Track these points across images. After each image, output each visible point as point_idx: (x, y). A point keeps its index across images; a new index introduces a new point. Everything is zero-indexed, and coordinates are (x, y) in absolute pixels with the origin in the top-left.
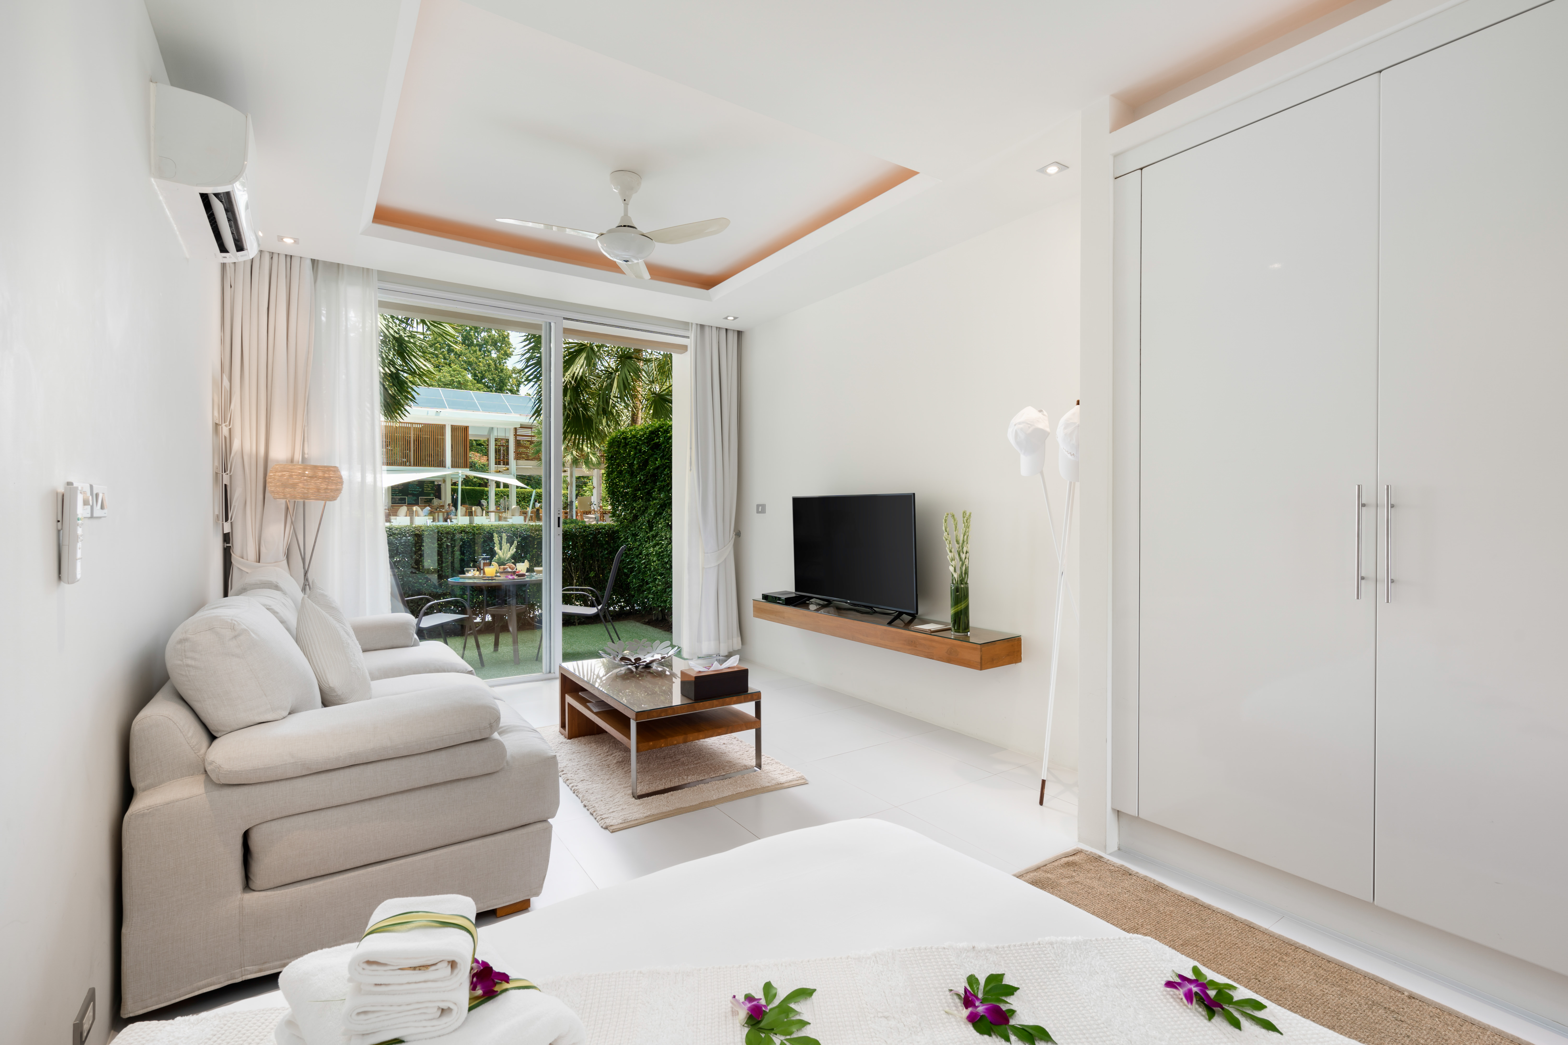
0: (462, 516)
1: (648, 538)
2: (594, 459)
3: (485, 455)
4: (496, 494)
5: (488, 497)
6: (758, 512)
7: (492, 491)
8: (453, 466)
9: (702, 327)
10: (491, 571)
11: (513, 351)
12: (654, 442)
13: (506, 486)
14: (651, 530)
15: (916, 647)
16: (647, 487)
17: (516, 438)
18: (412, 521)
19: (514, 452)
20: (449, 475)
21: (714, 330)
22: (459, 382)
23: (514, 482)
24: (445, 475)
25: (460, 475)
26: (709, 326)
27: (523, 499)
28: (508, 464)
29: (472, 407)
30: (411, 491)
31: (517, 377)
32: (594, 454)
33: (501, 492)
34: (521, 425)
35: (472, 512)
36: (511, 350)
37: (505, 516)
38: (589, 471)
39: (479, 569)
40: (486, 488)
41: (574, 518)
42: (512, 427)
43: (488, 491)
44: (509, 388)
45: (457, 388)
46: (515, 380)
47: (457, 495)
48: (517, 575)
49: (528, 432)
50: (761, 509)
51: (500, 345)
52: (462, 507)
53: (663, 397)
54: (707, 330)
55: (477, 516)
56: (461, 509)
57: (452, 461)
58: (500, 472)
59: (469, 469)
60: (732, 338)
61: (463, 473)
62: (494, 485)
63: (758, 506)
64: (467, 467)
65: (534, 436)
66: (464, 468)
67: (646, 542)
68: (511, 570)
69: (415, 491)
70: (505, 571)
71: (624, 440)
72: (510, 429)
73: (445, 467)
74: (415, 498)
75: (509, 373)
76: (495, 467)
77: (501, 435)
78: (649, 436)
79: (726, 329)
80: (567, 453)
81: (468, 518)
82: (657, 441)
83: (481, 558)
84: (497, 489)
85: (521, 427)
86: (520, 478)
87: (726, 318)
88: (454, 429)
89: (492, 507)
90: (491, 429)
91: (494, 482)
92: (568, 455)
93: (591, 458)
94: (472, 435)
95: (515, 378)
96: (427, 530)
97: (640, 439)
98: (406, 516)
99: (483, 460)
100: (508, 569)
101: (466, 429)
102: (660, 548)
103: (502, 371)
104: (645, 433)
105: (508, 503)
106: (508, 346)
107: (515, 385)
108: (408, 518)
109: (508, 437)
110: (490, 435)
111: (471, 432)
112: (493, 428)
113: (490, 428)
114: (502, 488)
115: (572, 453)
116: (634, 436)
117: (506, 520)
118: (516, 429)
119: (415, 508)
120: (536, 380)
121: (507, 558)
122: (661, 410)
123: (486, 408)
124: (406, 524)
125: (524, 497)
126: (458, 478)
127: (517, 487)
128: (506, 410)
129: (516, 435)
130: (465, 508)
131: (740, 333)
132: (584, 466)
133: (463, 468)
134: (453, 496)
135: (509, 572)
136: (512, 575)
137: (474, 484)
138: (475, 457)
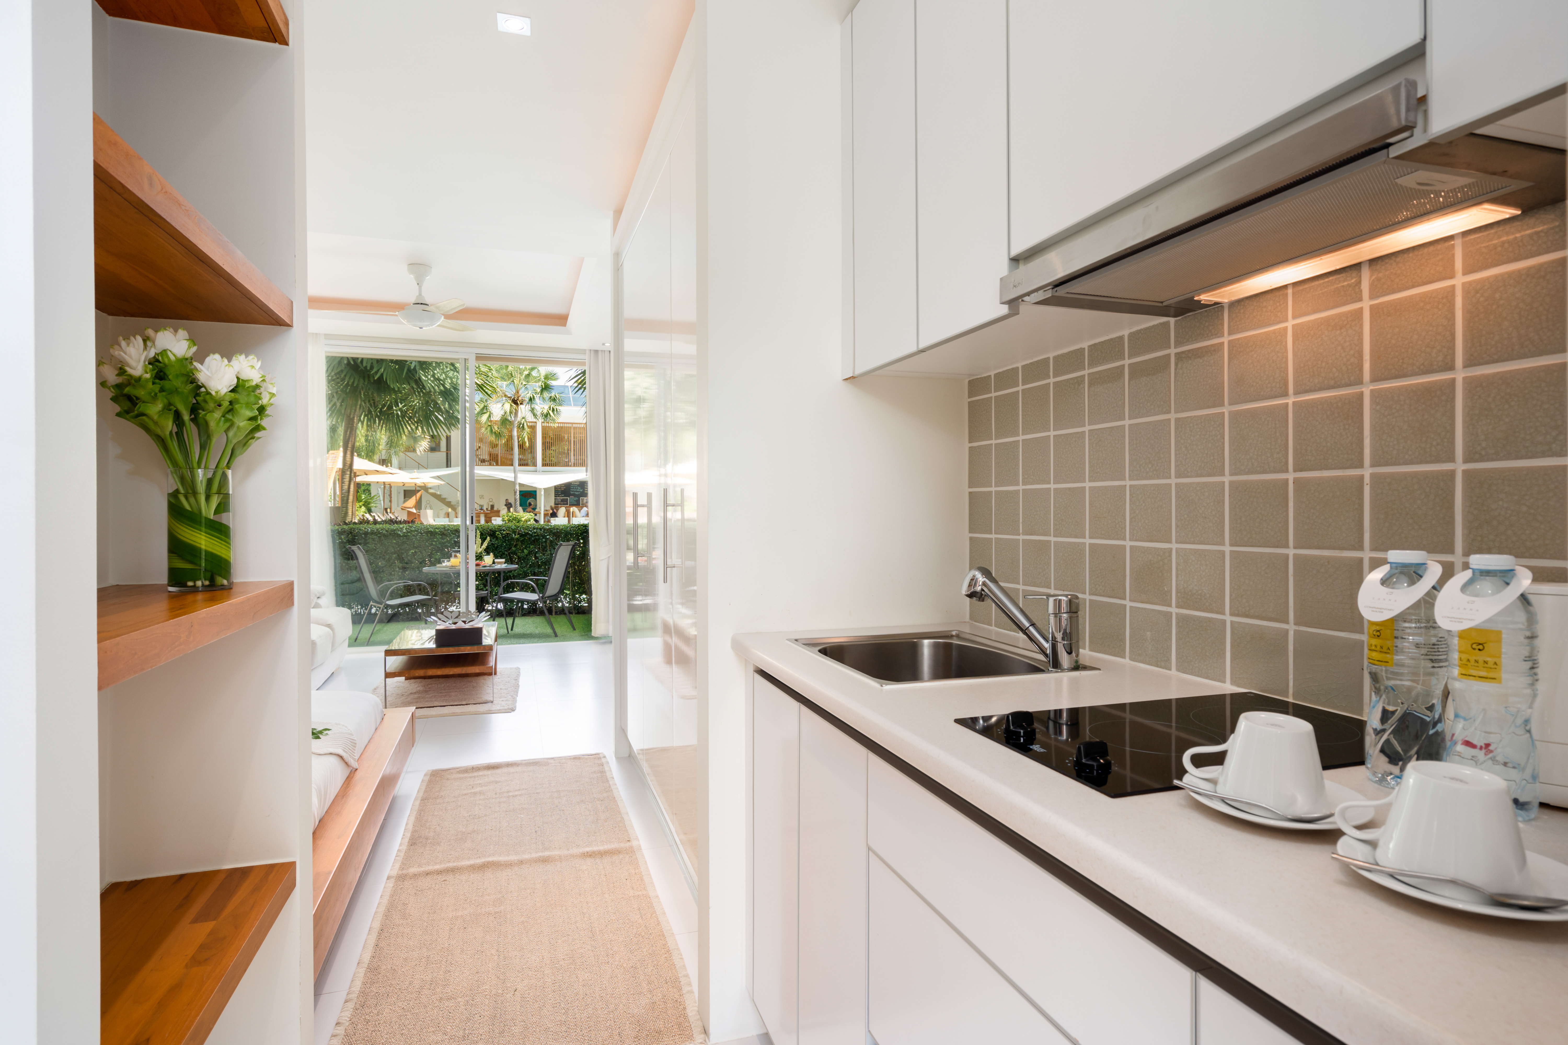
18: (569, 521)
30: (572, 491)
54: (600, 353)
69: (576, 491)
74: (576, 499)
98: (565, 517)
108: (567, 519)
119: (572, 509)
124: (565, 524)
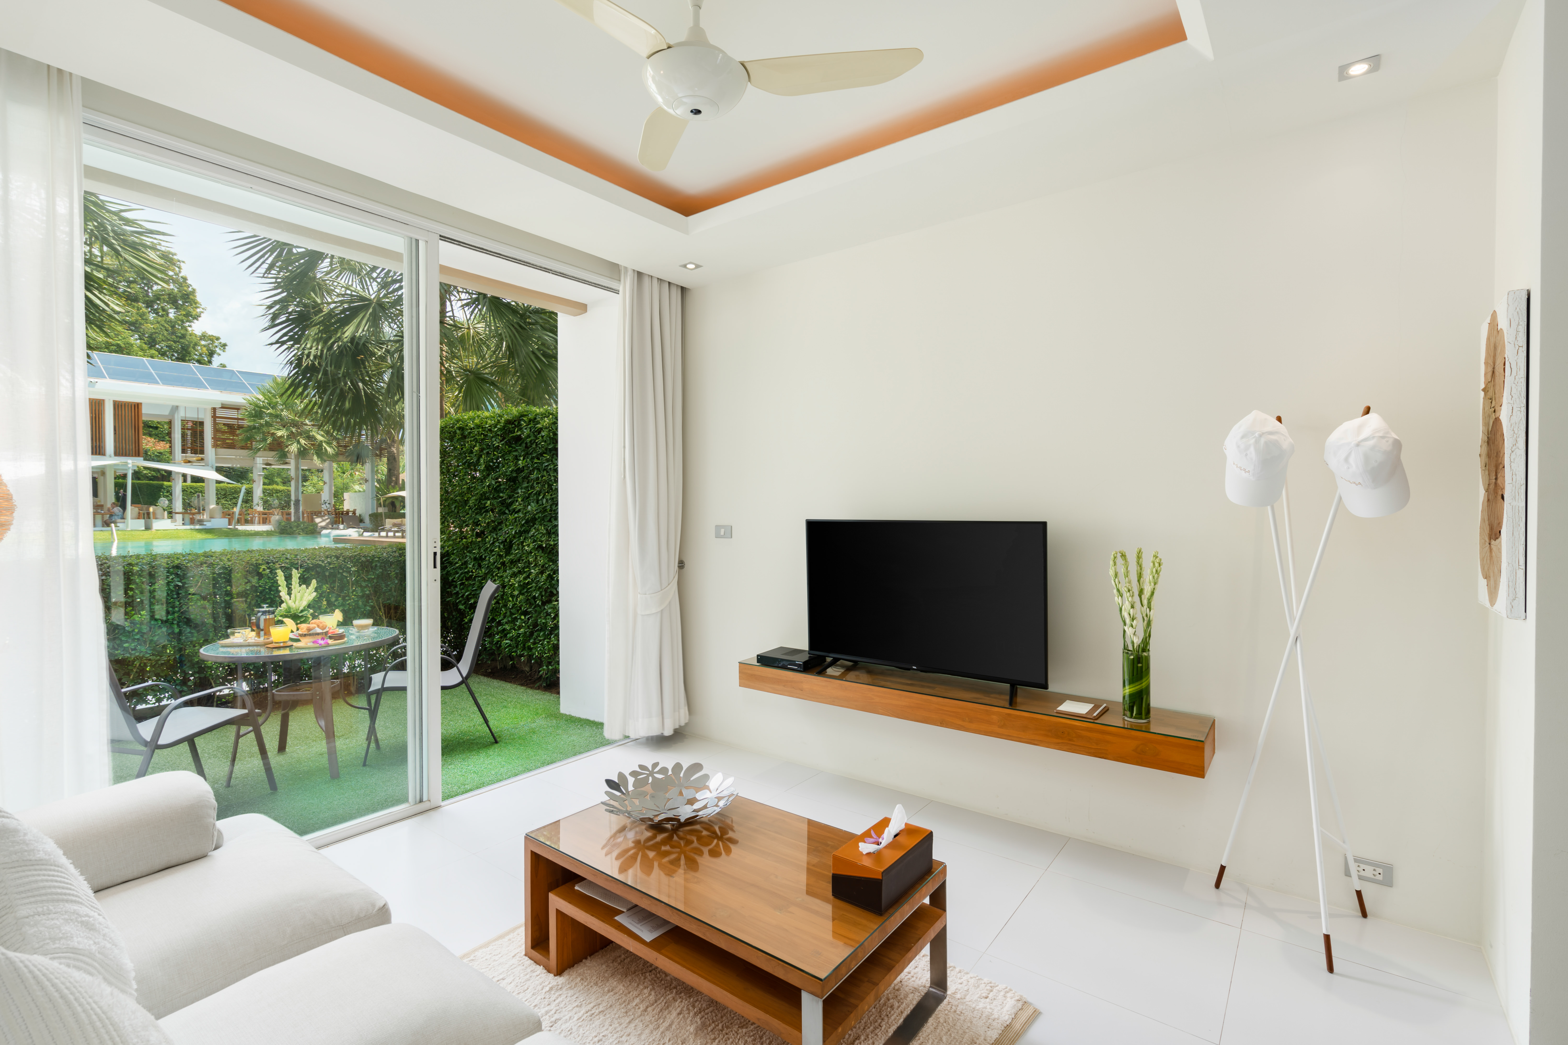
0: (132, 519)
1: (503, 564)
2: (329, 449)
3: (162, 441)
4: (183, 491)
5: (171, 494)
6: (718, 536)
7: (178, 487)
8: (118, 453)
9: (640, 275)
10: (281, 633)
11: (202, 312)
12: (515, 434)
13: (196, 479)
14: (508, 553)
15: (1070, 740)
16: (501, 495)
17: (215, 421)
19: (212, 438)
20: (110, 465)
21: (655, 281)
22: (118, 346)
23: (211, 475)
24: (105, 466)
25: (130, 466)
26: (649, 275)
27: (226, 496)
28: (202, 452)
29: (147, 378)
31: (209, 344)
32: (329, 444)
33: (191, 488)
34: (222, 404)
35: (148, 514)
36: (198, 310)
37: (199, 518)
38: (322, 463)
39: (256, 627)
40: (166, 483)
41: (301, 520)
42: (209, 407)
43: (170, 486)
44: (196, 357)
45: (116, 352)
46: (205, 349)
47: (125, 491)
48: (331, 638)
49: (233, 414)
50: (725, 532)
51: (181, 303)
52: (133, 507)
53: (480, 376)
55: (156, 519)
56: (131, 509)
57: (115, 447)
58: (189, 462)
59: (142, 458)
60: (676, 294)
61: (132, 463)
62: (181, 479)
63: (718, 528)
64: (139, 456)
65: (243, 419)
66: (135, 456)
67: (499, 569)
68: (321, 631)
70: (311, 632)
71: (459, 430)
72: (205, 409)
73: (104, 454)
75: (194, 340)
76: (182, 456)
77: (192, 415)
78: (504, 427)
79: (669, 283)
80: (291, 441)
81: (142, 522)
82: (519, 433)
83: (259, 612)
84: (184, 484)
85: (222, 408)
86: (219, 470)
87: (685, 266)
88: (118, 406)
89: (178, 506)
90: (176, 408)
91: (181, 475)
92: (293, 444)
93: (325, 448)
94: (148, 413)
95: (204, 346)
96: (137, 564)
97: (490, 430)
99: (162, 447)
100: (317, 628)
101: (137, 406)
102: (525, 579)
103: (183, 336)
104: (499, 422)
105: (203, 502)
106: (194, 306)
107: (206, 354)
109: (203, 419)
110: (173, 416)
111: (144, 410)
112: (177, 407)
113: (173, 406)
114: (189, 483)
115: (298, 442)
116: (478, 426)
117: (202, 523)
118: (214, 409)
120: (292, 343)
121: (301, 608)
122: (478, 393)
123: (168, 381)
125: (225, 494)
126: (126, 470)
127: (218, 482)
128: (198, 384)
129: (214, 417)
130: (137, 509)
131: (683, 290)
132: (315, 457)
133: (132, 456)
134: (117, 493)
135: (318, 634)
136: (323, 639)
137: (146, 477)
138: (148, 443)
